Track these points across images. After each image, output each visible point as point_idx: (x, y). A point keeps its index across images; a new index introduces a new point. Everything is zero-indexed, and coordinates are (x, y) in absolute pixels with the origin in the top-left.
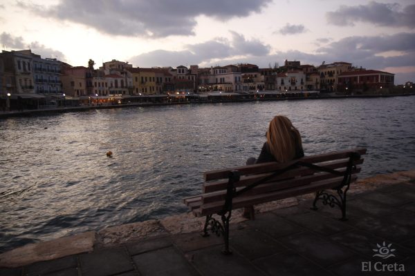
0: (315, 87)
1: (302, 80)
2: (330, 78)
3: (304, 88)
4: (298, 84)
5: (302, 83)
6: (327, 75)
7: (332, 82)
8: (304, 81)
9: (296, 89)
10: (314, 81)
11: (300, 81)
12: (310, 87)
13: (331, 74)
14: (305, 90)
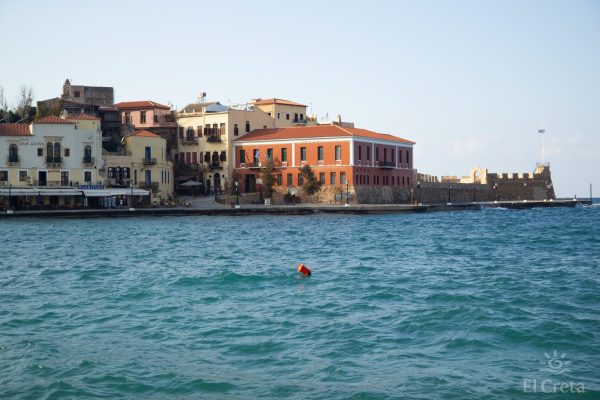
0: (142, 177)
1: (88, 151)
2: (211, 148)
3: (95, 178)
4: (73, 165)
5: (88, 159)
6: (203, 139)
7: (216, 160)
8: (97, 152)
9: (65, 181)
10: (138, 155)
11: (82, 154)
12: (119, 177)
13: (213, 134)
14: (99, 186)
